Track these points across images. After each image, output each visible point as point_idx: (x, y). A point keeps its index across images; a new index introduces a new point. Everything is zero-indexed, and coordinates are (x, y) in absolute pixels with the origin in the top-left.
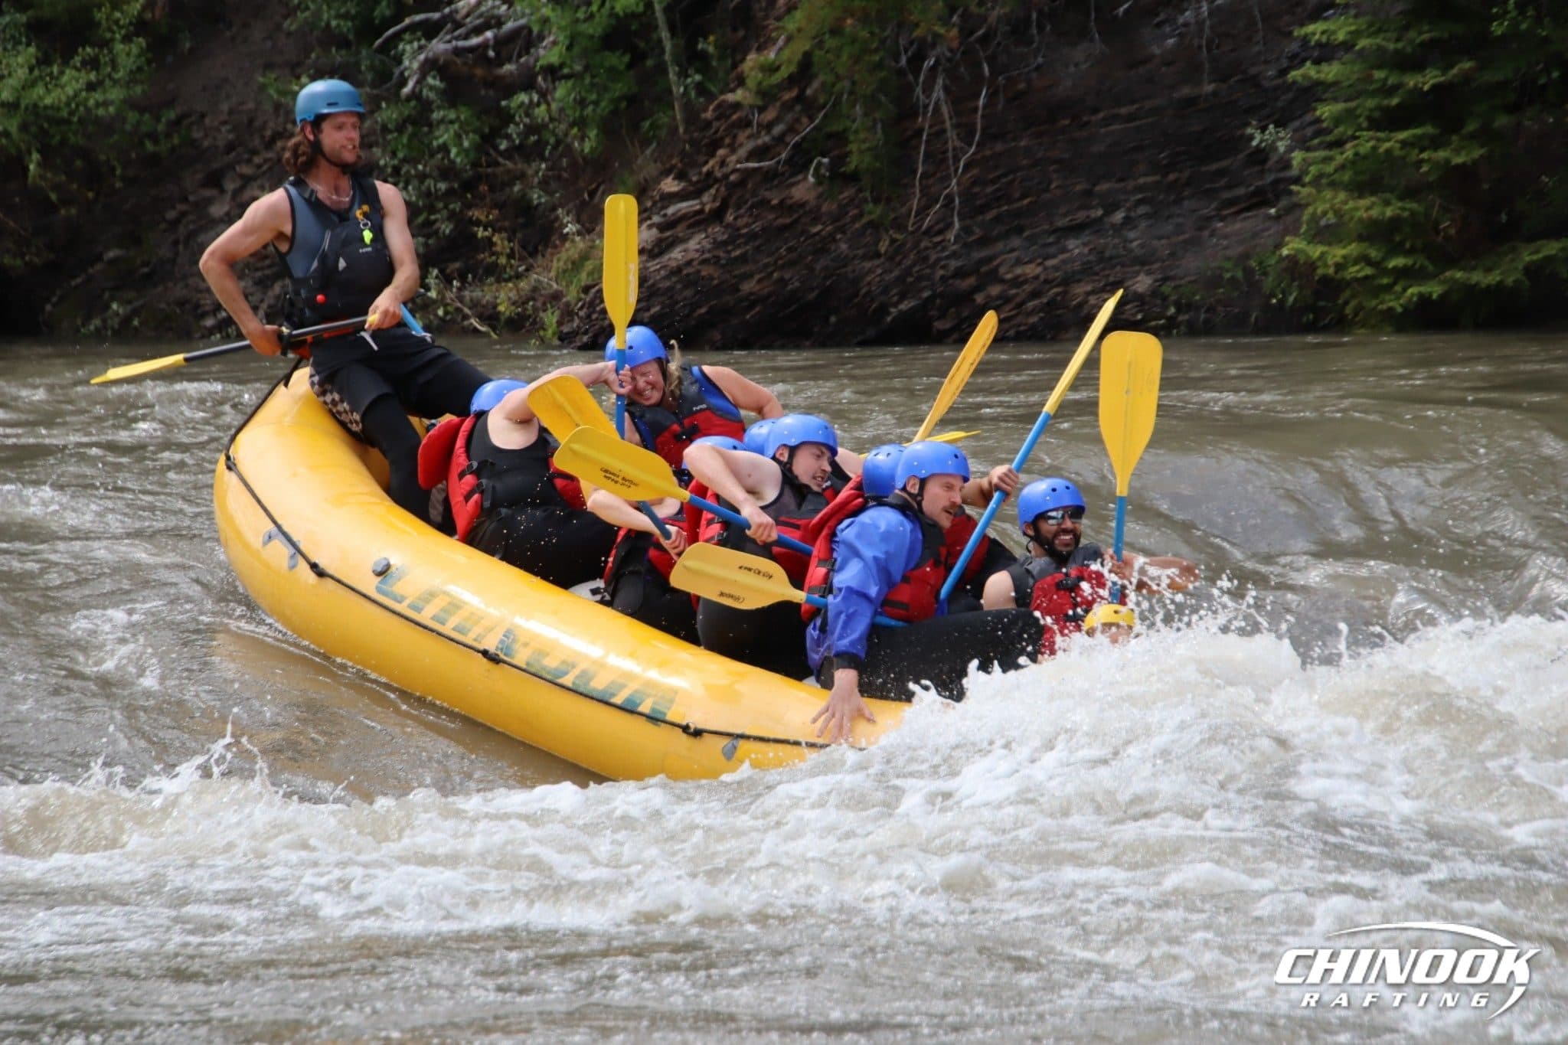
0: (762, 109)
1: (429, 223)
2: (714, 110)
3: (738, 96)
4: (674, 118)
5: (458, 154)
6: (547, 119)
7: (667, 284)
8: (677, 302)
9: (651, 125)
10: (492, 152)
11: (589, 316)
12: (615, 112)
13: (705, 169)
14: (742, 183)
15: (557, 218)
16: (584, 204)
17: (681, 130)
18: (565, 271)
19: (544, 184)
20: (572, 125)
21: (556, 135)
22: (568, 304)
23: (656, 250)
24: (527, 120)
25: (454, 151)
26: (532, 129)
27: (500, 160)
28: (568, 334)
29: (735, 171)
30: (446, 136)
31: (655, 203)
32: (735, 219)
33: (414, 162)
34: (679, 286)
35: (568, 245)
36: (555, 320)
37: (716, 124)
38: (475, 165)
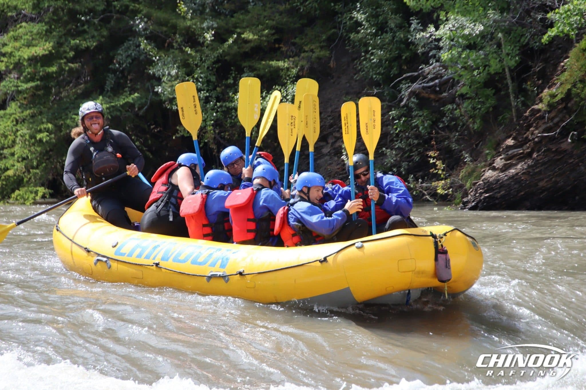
0: (549, 112)
1: (410, 157)
2: (529, 112)
3: (540, 106)
4: (512, 115)
5: (423, 129)
6: (459, 115)
7: (508, 182)
8: (512, 190)
9: (502, 117)
10: (436, 128)
11: (475, 195)
12: (488, 113)
13: (525, 136)
14: (540, 142)
15: (462, 155)
16: (473, 150)
17: (515, 120)
18: (465, 176)
19: (457, 141)
20: (471, 117)
21: (463, 122)
22: (466, 190)
23: (504, 169)
24: (451, 116)
25: (421, 128)
26: (453, 119)
27: (440, 131)
28: (466, 202)
29: (537, 137)
30: (418, 122)
31: (503, 149)
32: (537, 156)
33: (404, 132)
34: (513, 183)
35: (466, 166)
36: (461, 196)
37: (529, 118)
38: (430, 133)
